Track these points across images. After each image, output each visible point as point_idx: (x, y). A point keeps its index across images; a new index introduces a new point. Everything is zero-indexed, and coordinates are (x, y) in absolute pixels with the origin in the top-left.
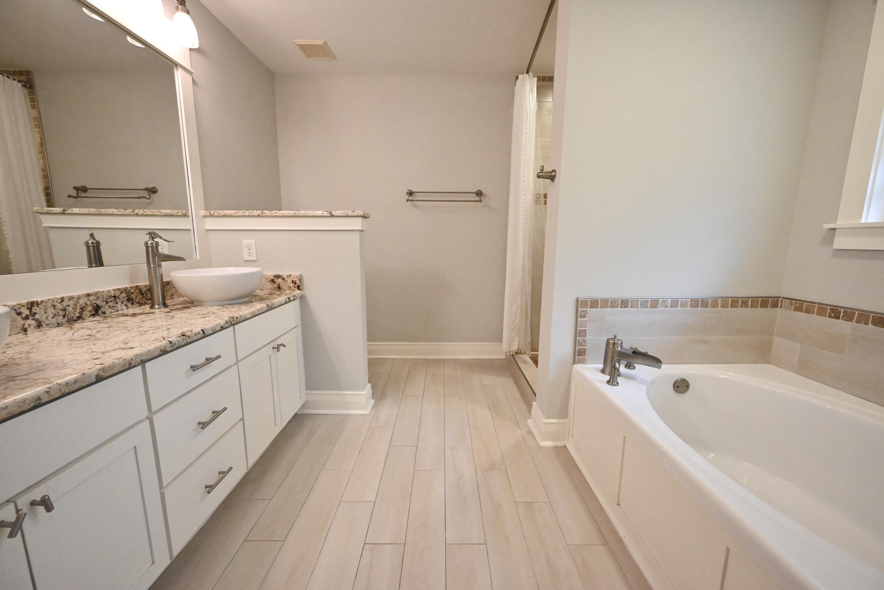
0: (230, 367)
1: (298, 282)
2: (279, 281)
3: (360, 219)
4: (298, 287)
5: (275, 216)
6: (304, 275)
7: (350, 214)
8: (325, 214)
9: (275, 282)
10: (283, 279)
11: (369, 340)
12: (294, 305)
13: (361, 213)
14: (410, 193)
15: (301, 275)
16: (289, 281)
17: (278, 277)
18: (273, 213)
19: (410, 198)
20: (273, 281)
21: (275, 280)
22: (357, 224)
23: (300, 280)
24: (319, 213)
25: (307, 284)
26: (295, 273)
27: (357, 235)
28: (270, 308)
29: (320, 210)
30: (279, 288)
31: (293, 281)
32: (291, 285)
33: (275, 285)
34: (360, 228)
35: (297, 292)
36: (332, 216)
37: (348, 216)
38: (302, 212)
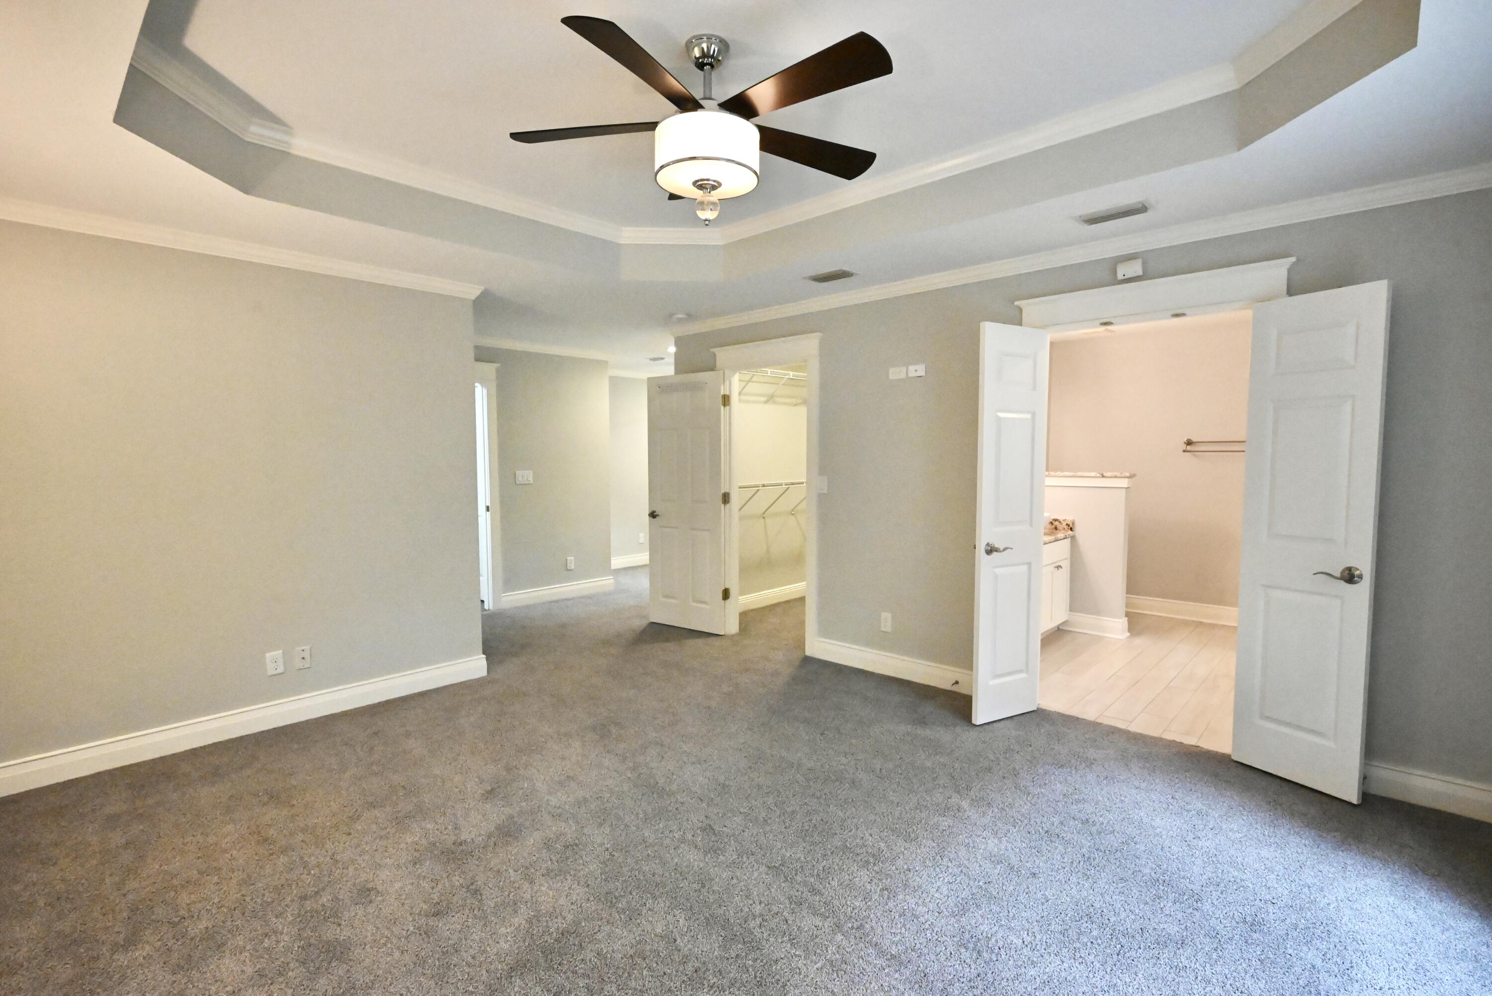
0: (1047, 565)
1: (1071, 525)
2: (1056, 523)
3: (1127, 480)
4: (1071, 529)
5: (1059, 477)
6: (1076, 520)
7: (1118, 476)
8: (1098, 475)
9: (1053, 524)
10: (1060, 522)
11: (1127, 593)
12: (1068, 541)
13: (1128, 474)
14: (1189, 443)
15: (1074, 520)
16: (1064, 524)
17: (1056, 520)
18: (1058, 473)
19: (1189, 448)
20: (1051, 523)
21: (1054, 522)
22: (1124, 483)
23: (1073, 524)
24: (1093, 474)
25: (1077, 528)
26: (1069, 518)
27: (1124, 491)
28: (1057, 540)
29: (1093, 472)
30: (1056, 528)
31: (1067, 524)
32: (1066, 527)
33: (1053, 526)
34: (1126, 486)
35: (1070, 532)
36: (1103, 476)
37: (1116, 477)
38: (1080, 474)
